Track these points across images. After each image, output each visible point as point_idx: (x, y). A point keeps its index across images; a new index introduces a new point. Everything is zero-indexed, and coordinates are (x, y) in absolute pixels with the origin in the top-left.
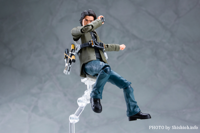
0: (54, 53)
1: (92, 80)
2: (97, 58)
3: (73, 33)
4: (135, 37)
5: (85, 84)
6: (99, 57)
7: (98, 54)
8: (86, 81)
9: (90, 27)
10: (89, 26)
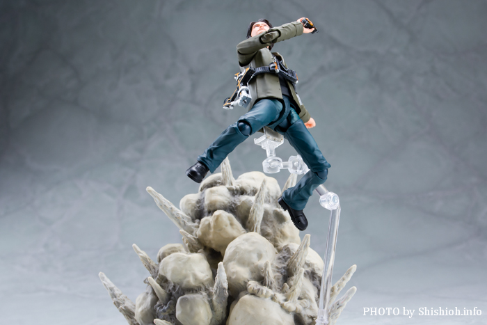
0: (167, 77)
1: (275, 140)
2: (283, 95)
3: (240, 49)
4: (335, 43)
5: (262, 147)
6: (287, 94)
7: (286, 89)
8: (263, 141)
9: (276, 34)
10: (272, 31)
